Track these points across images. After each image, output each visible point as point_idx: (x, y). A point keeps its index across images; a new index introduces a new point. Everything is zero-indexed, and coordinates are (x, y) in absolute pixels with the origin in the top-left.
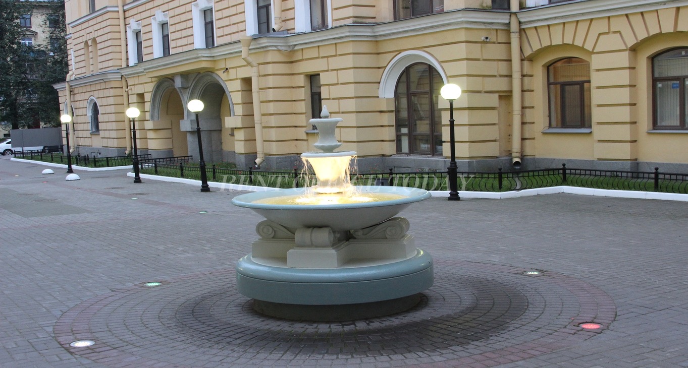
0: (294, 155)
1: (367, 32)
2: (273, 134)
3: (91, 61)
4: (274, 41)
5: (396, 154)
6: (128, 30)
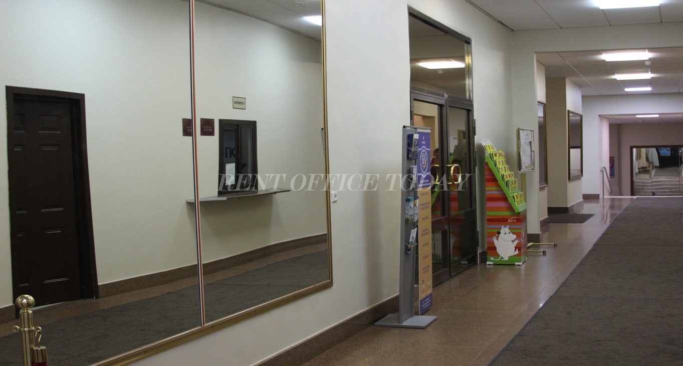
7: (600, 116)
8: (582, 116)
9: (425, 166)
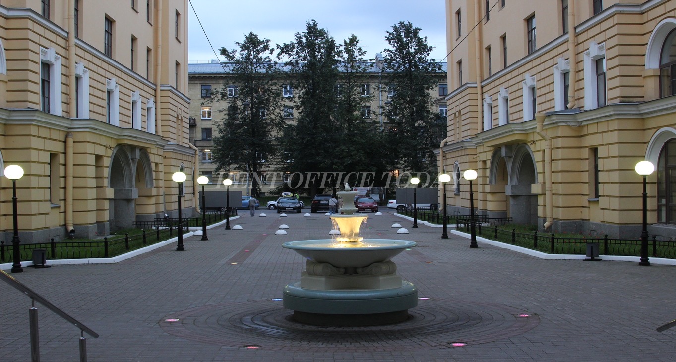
0: (580, 220)
1: (633, 110)
2: (561, 201)
3: (457, 131)
4: (562, 118)
5: (657, 222)
6: (484, 104)
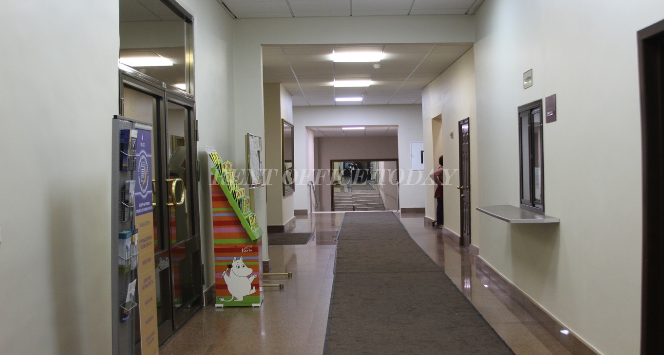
7: (307, 127)
8: (293, 126)
9: (144, 182)
